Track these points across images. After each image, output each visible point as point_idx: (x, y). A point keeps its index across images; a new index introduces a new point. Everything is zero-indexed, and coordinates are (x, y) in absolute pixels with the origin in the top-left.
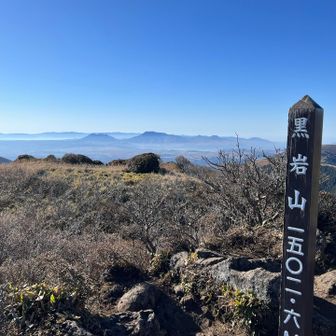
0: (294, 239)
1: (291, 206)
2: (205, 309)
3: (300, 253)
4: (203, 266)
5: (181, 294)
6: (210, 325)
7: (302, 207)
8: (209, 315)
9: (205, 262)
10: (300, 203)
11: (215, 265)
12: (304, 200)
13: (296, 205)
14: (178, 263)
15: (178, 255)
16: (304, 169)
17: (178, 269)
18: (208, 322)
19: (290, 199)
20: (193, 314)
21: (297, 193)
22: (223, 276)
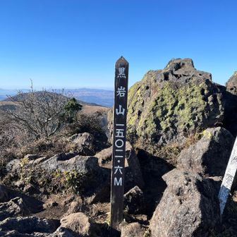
0: (119, 130)
1: (117, 113)
2: (42, 190)
3: (122, 136)
4: (36, 164)
5: (22, 186)
6: (48, 198)
7: (123, 113)
8: (46, 193)
9: (36, 161)
10: (122, 111)
11: (46, 161)
12: (124, 110)
13: (120, 113)
14: (14, 167)
15: (12, 162)
16: (124, 94)
17: (16, 171)
18: (46, 197)
19: (117, 110)
20: (35, 195)
21: (120, 106)
22: (53, 166)
